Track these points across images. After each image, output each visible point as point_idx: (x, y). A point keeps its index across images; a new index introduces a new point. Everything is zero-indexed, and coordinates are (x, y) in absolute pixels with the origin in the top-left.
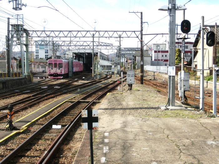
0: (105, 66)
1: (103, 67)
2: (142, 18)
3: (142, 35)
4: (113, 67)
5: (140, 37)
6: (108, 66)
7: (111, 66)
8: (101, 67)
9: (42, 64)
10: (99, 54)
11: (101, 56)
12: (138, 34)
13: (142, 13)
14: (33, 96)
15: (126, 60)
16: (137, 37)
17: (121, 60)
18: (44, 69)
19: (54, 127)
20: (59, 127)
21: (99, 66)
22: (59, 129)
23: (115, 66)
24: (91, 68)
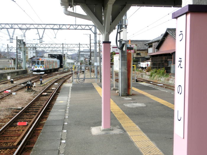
0: (70, 63)
1: (69, 63)
2: (90, 38)
3: (90, 46)
4: (75, 63)
5: (89, 47)
6: (72, 63)
7: (74, 63)
8: (68, 64)
9: (28, 62)
10: (66, 55)
11: (67, 56)
12: (89, 46)
13: (90, 35)
14: (37, 77)
15: (84, 59)
16: (88, 47)
17: (81, 59)
18: (29, 65)
19: (55, 84)
20: (57, 84)
21: (66, 63)
22: (57, 85)
23: (77, 63)
24: (62, 64)
